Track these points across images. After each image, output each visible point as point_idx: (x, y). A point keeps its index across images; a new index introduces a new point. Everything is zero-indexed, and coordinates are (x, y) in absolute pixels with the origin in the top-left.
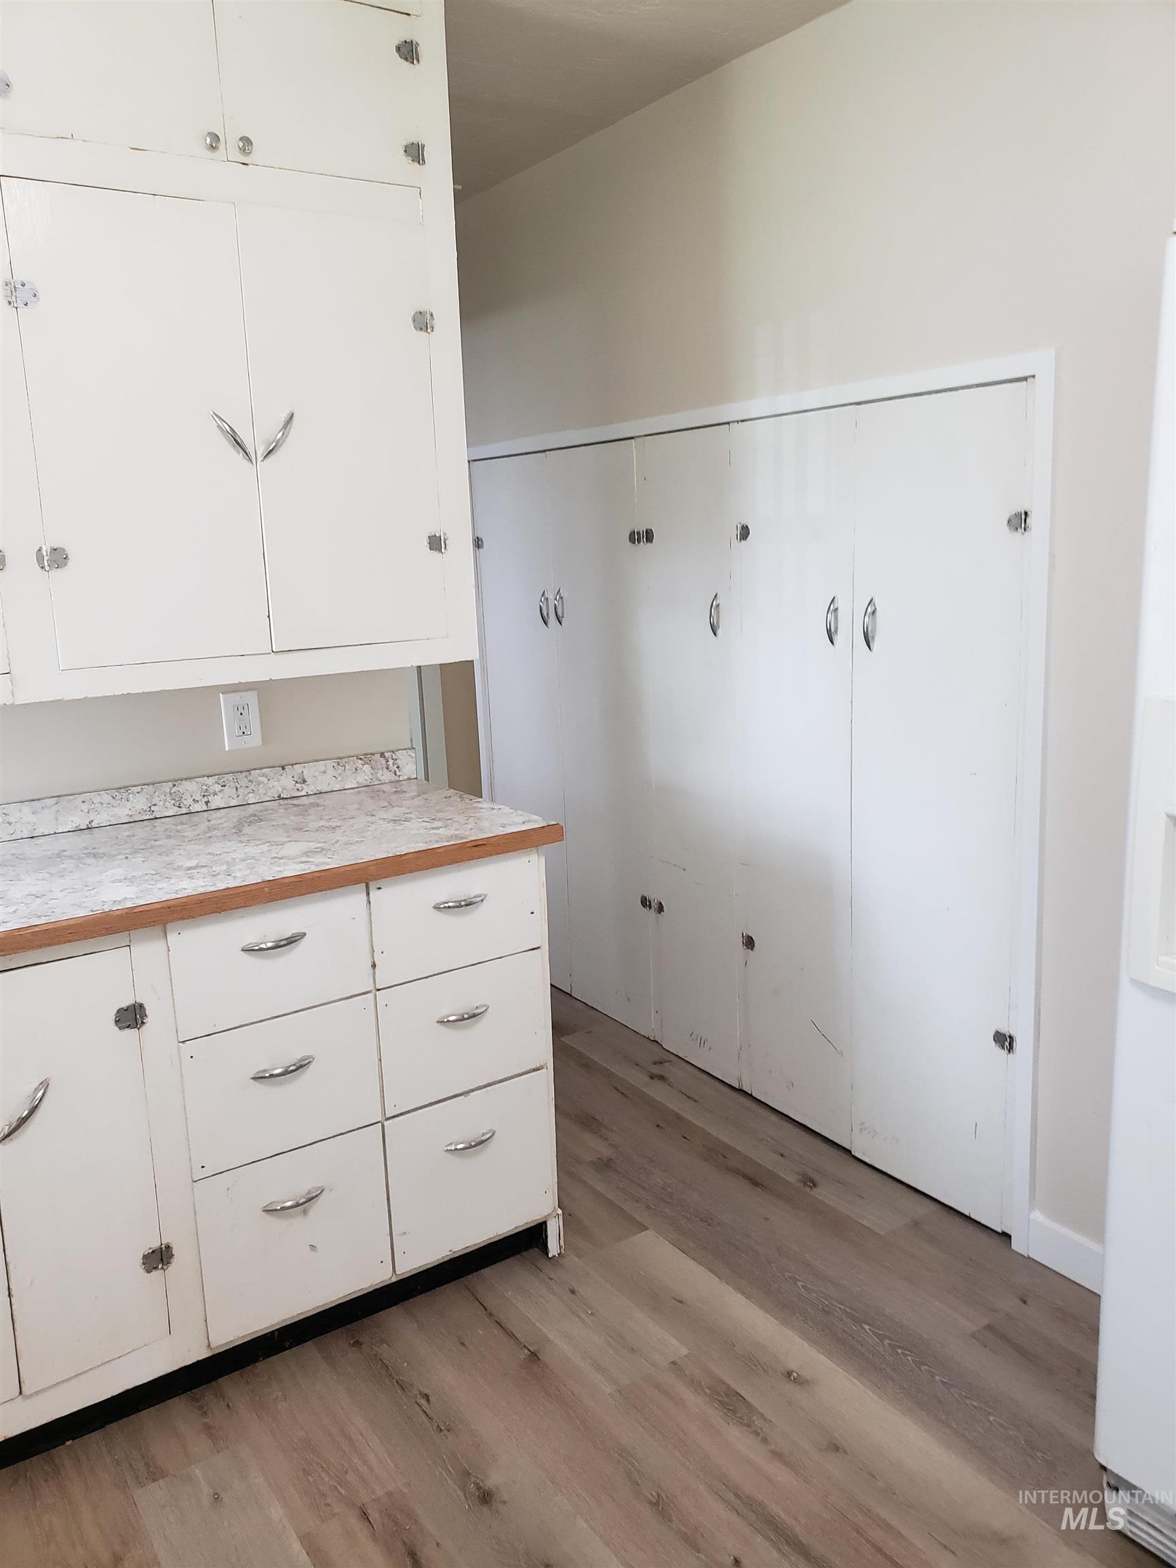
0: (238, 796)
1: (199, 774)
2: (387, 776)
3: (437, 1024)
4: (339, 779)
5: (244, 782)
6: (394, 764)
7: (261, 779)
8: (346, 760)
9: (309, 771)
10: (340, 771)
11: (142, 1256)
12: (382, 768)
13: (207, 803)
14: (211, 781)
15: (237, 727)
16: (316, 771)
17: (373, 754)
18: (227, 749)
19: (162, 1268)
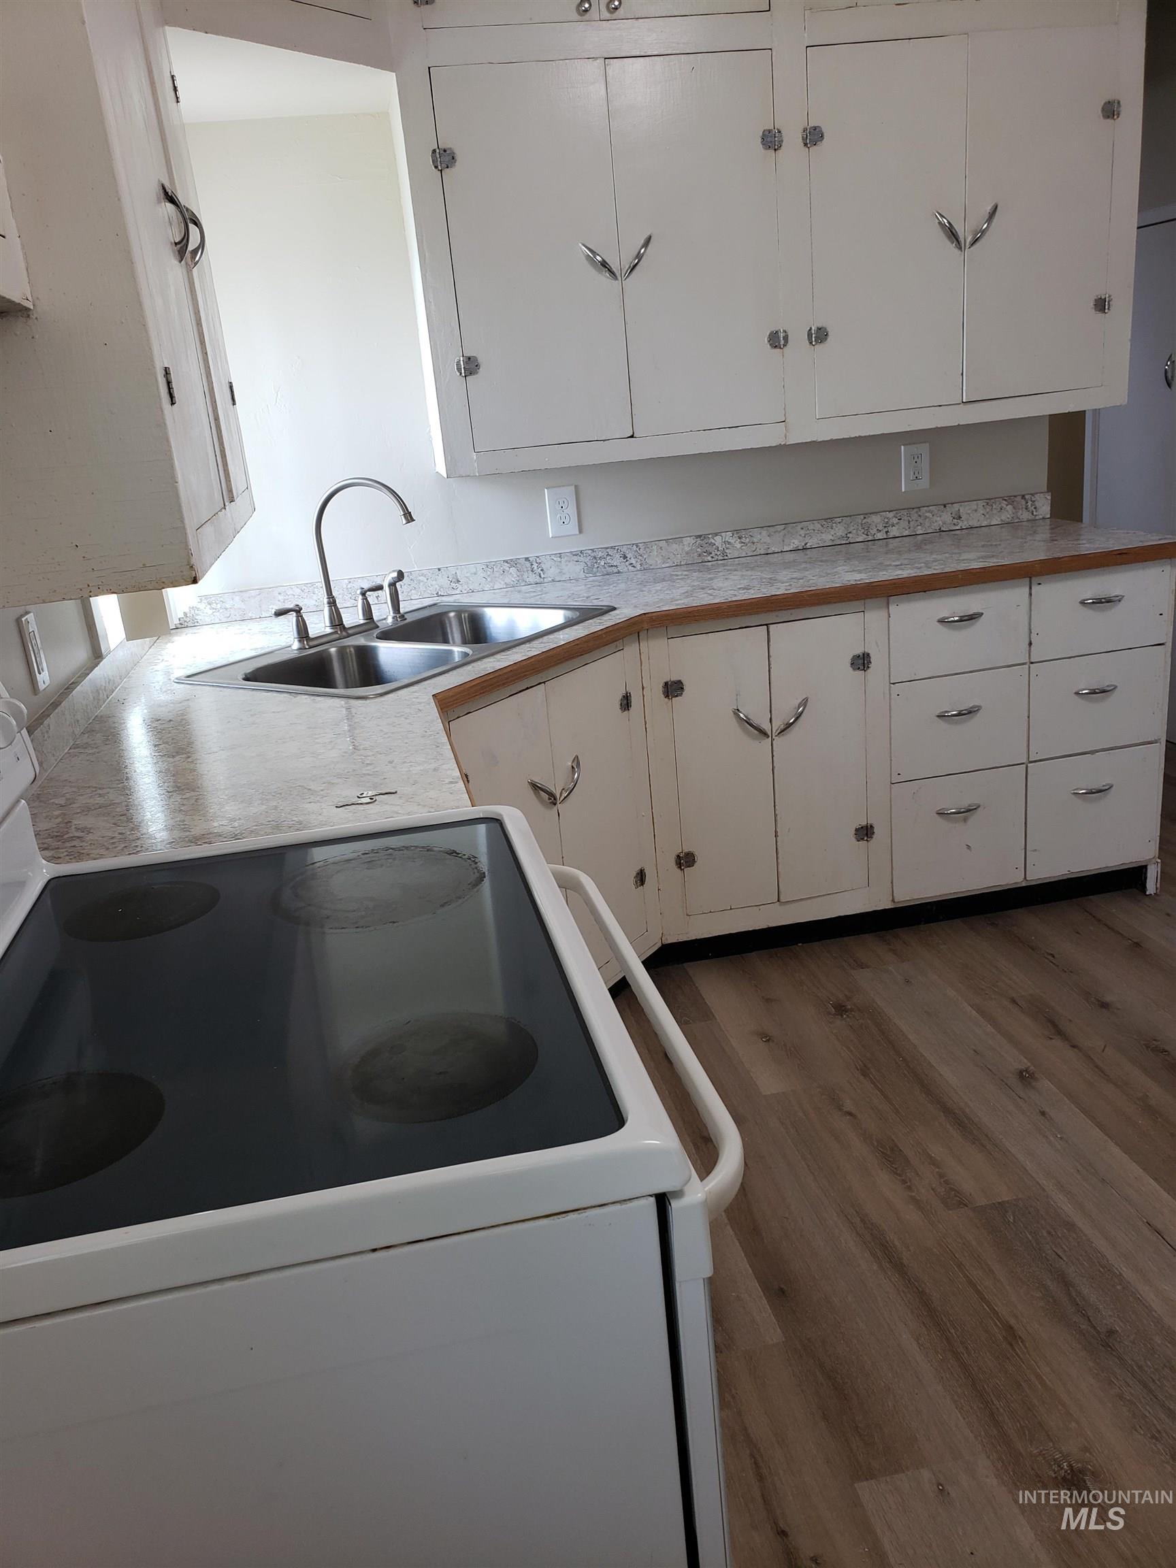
0: (909, 528)
1: (882, 510)
2: (1025, 516)
3: (1074, 695)
4: (987, 516)
5: (915, 516)
6: (1032, 505)
7: (928, 514)
8: (993, 501)
9: (964, 510)
10: (988, 510)
11: (854, 832)
12: (1022, 508)
13: (887, 532)
14: (891, 515)
15: (912, 473)
16: (969, 509)
17: (1015, 496)
18: (903, 490)
19: (867, 840)
